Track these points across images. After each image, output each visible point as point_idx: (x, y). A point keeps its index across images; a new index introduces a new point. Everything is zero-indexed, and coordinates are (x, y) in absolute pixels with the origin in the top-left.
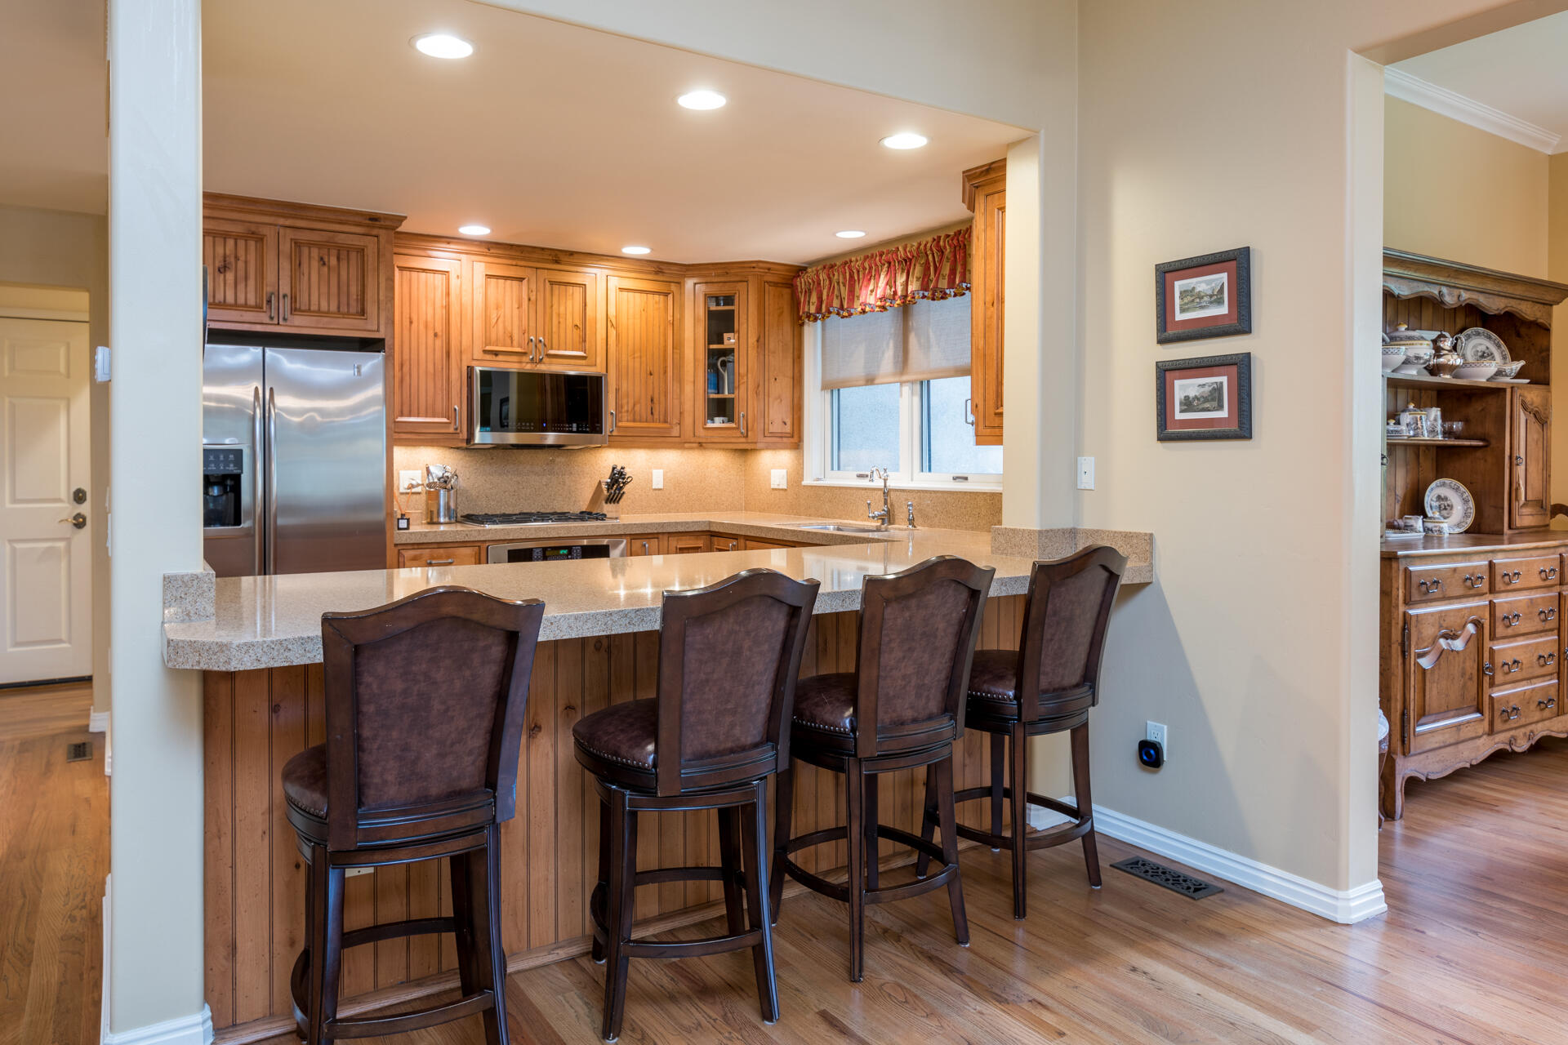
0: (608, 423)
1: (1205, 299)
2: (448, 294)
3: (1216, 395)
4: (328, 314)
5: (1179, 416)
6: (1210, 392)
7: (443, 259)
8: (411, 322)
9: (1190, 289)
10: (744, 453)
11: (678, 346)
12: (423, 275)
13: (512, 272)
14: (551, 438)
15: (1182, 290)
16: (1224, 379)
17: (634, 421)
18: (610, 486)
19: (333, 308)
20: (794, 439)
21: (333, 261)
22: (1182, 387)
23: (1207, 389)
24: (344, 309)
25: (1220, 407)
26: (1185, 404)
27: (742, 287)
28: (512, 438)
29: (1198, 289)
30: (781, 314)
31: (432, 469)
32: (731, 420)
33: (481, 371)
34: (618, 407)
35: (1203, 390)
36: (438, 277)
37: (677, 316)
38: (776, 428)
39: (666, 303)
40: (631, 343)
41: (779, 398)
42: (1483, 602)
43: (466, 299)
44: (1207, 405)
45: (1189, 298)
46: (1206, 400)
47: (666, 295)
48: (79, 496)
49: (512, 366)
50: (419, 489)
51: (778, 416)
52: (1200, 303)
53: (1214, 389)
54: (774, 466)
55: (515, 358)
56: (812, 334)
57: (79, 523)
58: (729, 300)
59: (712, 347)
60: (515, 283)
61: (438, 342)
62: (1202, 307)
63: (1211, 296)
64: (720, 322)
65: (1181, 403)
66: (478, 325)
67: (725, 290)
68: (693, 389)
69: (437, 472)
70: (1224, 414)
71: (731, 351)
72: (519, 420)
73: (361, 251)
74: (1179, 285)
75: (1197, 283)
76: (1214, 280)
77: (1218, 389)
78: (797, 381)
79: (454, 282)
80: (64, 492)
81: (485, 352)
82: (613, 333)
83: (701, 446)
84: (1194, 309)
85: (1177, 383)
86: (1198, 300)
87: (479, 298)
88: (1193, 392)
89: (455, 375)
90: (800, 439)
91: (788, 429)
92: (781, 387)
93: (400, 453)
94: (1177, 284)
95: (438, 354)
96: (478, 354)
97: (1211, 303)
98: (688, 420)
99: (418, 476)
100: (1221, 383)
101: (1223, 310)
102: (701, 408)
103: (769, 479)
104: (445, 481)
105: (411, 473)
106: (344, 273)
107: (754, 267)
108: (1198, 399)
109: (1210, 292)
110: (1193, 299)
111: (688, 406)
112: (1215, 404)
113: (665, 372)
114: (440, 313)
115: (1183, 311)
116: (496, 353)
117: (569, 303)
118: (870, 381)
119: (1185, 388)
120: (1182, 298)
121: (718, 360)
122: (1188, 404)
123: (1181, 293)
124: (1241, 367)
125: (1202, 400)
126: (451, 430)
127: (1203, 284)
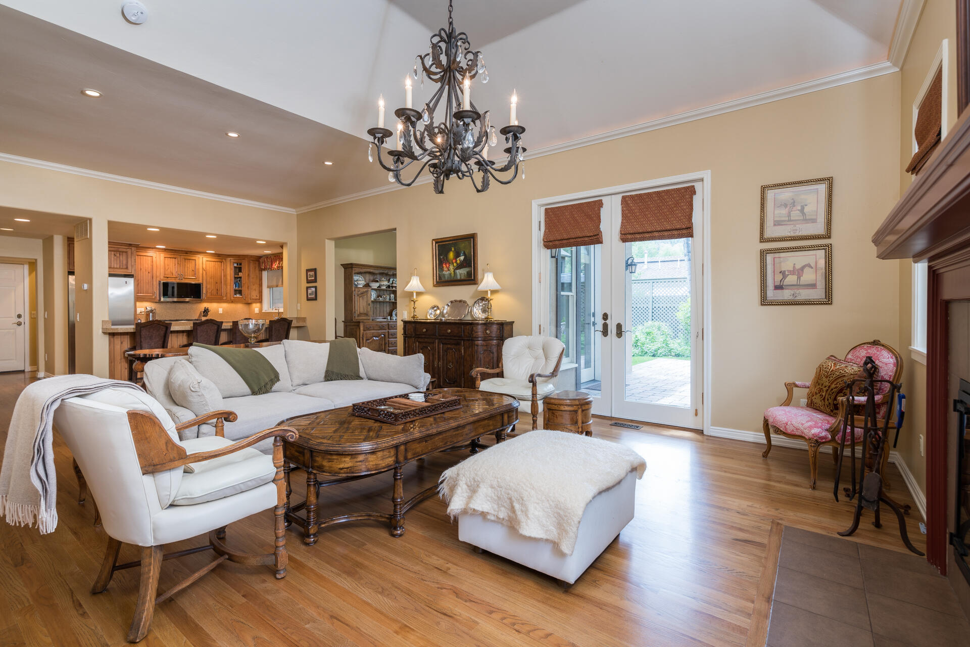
0: (204, 296)
2: (152, 262)
4: (116, 268)
5: (309, 296)
7: (151, 253)
8: (141, 269)
10: (249, 304)
11: (225, 276)
12: (144, 257)
13: (172, 256)
14: (187, 299)
15: (309, 274)
17: (211, 295)
18: (204, 312)
19: (118, 267)
20: (260, 300)
21: (118, 255)
22: (309, 291)
24: (121, 267)
25: (313, 295)
27: (244, 261)
28: (175, 300)
30: (255, 268)
31: (148, 308)
32: (241, 295)
33: (163, 283)
34: (207, 292)
36: (150, 258)
37: (225, 267)
38: (254, 297)
39: (221, 265)
40: (210, 273)
41: (255, 290)
42: (387, 331)
43: (158, 263)
47: (221, 262)
48: (19, 316)
49: (173, 281)
50: (143, 313)
51: (254, 294)
54: (256, 308)
55: (174, 279)
56: (265, 274)
57: (19, 324)
58: (241, 264)
59: (236, 276)
60: (174, 259)
61: (149, 275)
64: (238, 269)
66: (162, 271)
67: (240, 261)
68: (230, 287)
69: (149, 309)
71: (241, 278)
72: (177, 295)
73: (126, 252)
76: (312, 273)
78: (261, 285)
79: (154, 259)
80: (14, 315)
81: (164, 277)
82: (204, 272)
83: (232, 302)
87: (162, 263)
89: (155, 283)
90: (262, 300)
91: (258, 298)
92: (256, 287)
93: (138, 304)
95: (149, 278)
96: (162, 277)
97: (312, 277)
98: (228, 295)
99: (143, 310)
101: (314, 278)
102: (233, 292)
103: (254, 311)
104: (152, 311)
105: (141, 309)
106: (121, 258)
107: (248, 256)
109: (312, 275)
111: (228, 291)
113: (221, 282)
114: (150, 266)
116: (168, 278)
117: (191, 264)
118: (277, 286)
120: (309, 276)
121: (238, 280)
122: (310, 294)
124: (316, 288)
126: (154, 297)
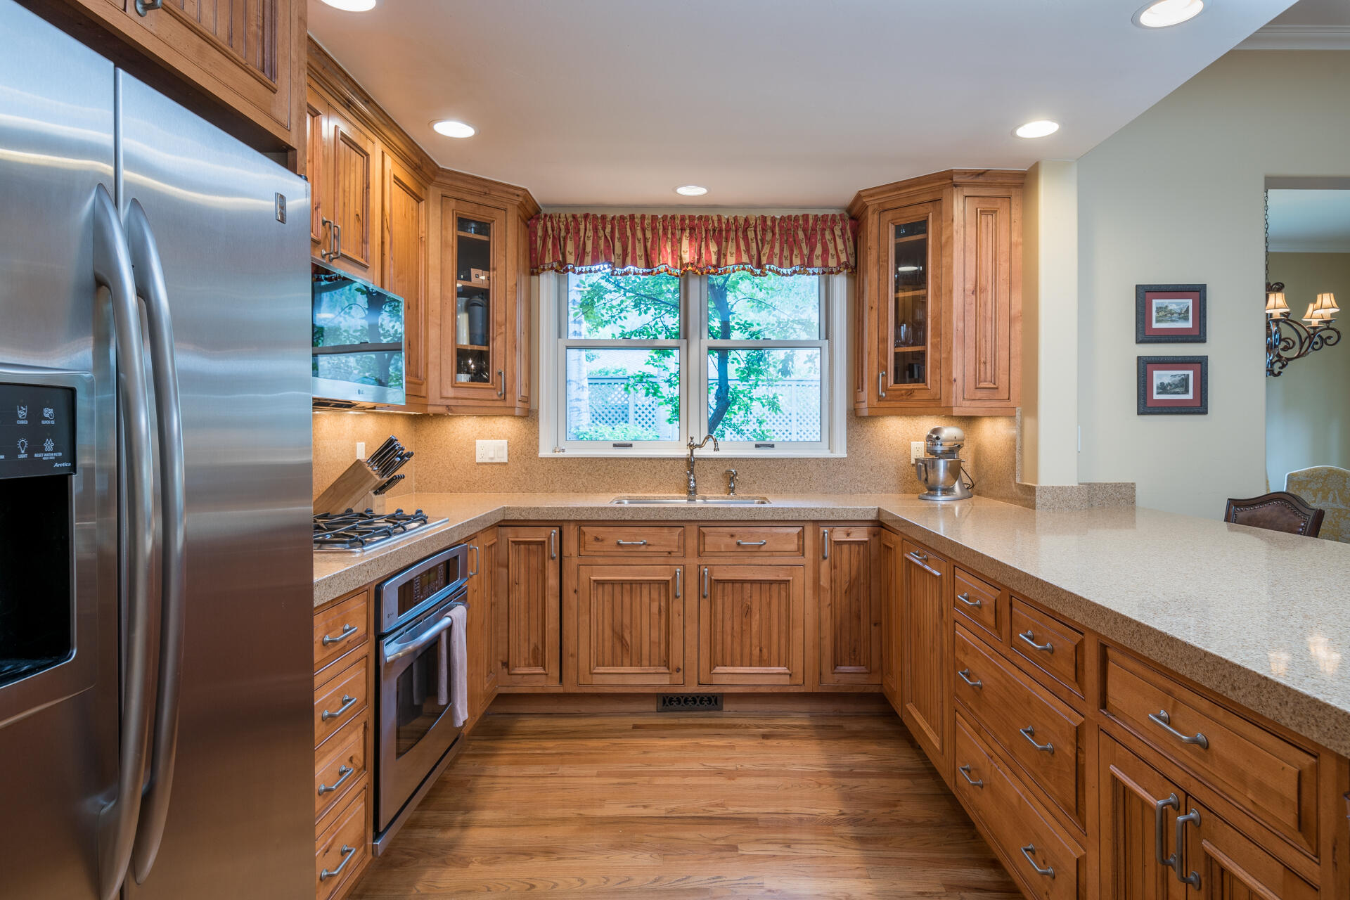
1: (1175, 315)
3: (1184, 383)
5: (1156, 397)
6: (1180, 380)
9: (1164, 306)
15: (1158, 306)
16: (1191, 373)
22: (1158, 376)
23: (1177, 379)
25: (1187, 392)
26: (1161, 389)
27: (499, 215)
29: (1170, 308)
35: (1174, 379)
44: (1177, 390)
45: (1163, 313)
46: (1177, 386)
52: (1171, 317)
53: (1183, 379)
58: (484, 228)
59: (461, 281)
62: (1172, 321)
63: (1180, 314)
65: (1158, 388)
67: (480, 215)
70: (1190, 396)
74: (1156, 303)
75: (1169, 303)
76: (1182, 303)
77: (1186, 379)
83: (450, 410)
84: (1166, 321)
85: (1155, 373)
86: (1170, 315)
88: (1166, 381)
94: (1154, 301)
97: (1179, 318)
100: (1188, 375)
101: (1189, 324)
102: (448, 360)
107: (518, 195)
108: (1171, 385)
109: (1179, 311)
110: (1166, 314)
112: (1182, 389)
115: (1158, 321)
119: (1161, 377)
120: (1158, 311)
122: (1163, 389)
123: (1157, 308)
124: (1200, 364)
125: (1173, 386)
127: (1174, 304)
